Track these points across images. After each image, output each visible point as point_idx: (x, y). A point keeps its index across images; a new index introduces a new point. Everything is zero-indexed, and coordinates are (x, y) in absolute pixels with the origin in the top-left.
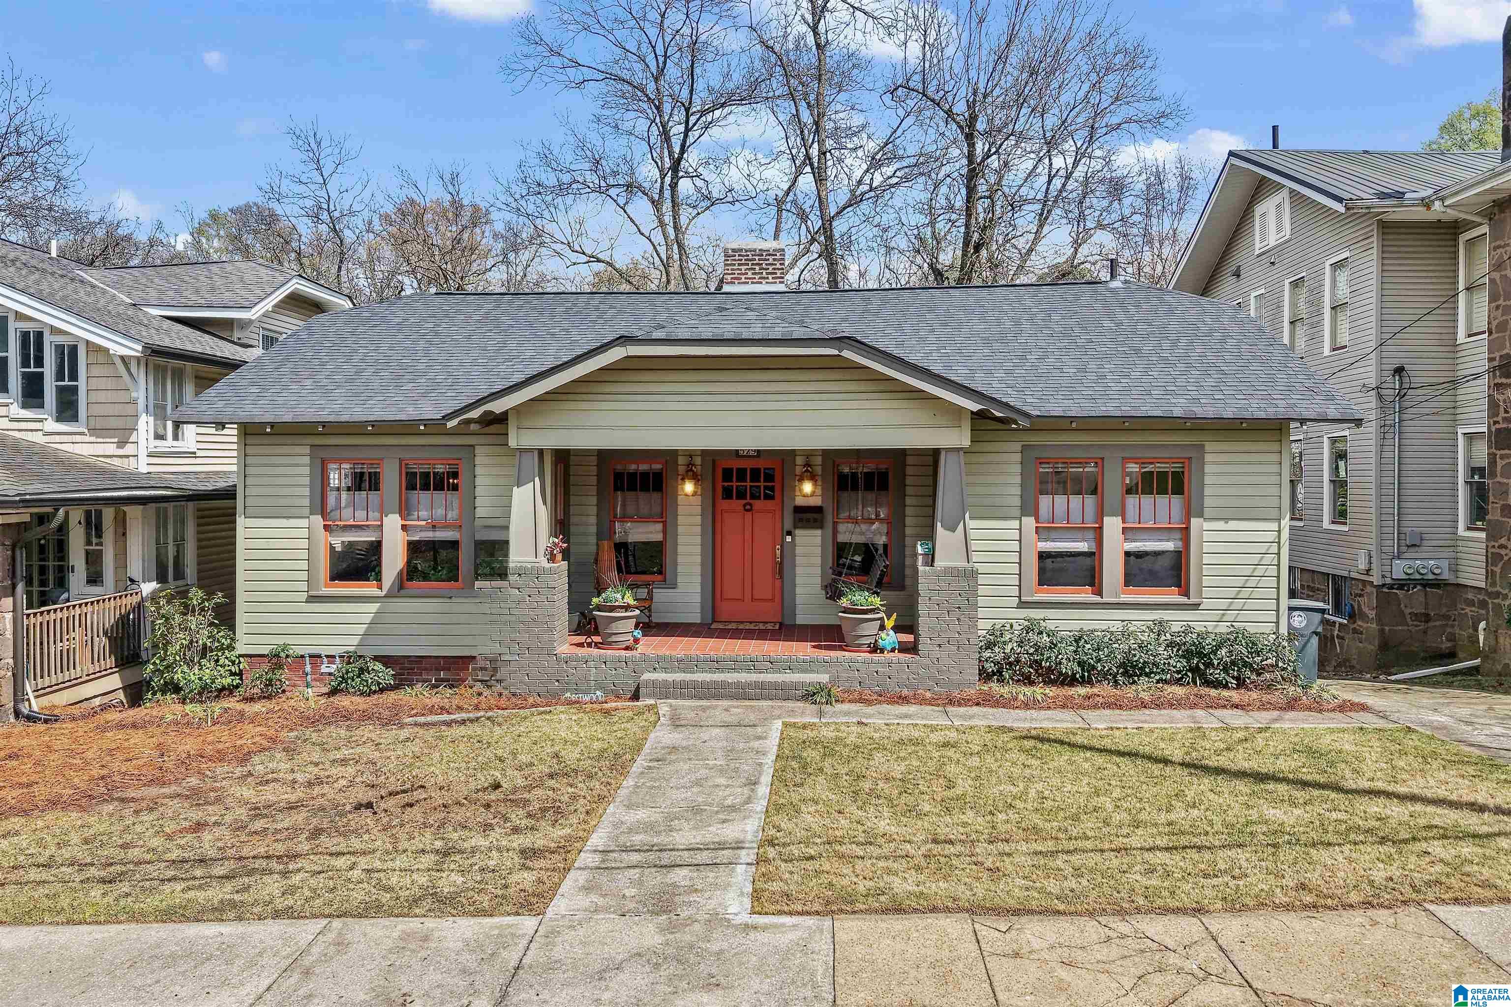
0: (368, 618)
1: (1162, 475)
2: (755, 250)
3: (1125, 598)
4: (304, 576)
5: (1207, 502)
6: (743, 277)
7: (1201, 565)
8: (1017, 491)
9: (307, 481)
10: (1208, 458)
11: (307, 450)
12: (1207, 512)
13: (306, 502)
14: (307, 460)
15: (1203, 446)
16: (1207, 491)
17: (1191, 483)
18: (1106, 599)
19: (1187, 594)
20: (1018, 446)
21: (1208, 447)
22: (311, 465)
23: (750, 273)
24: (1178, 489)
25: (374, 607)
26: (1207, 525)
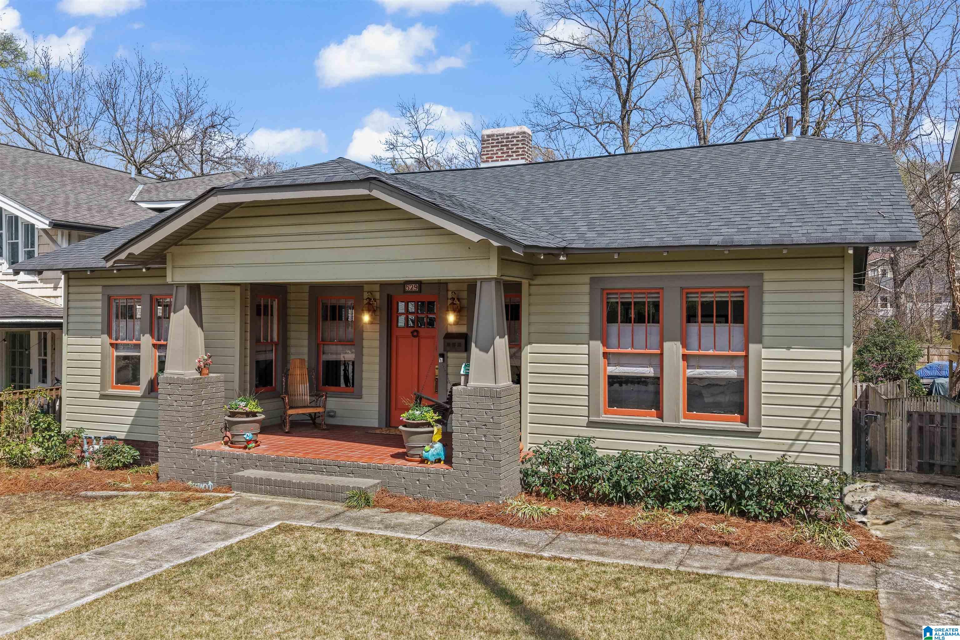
0: (133, 412)
1: (722, 305)
2: (503, 135)
3: (684, 422)
4: (98, 380)
5: (766, 331)
6: (495, 156)
7: (759, 392)
8: (586, 319)
9: (99, 311)
10: (767, 286)
11: (99, 289)
12: (766, 340)
13: (99, 327)
14: (100, 296)
15: (762, 275)
16: (766, 320)
17: (749, 312)
18: (666, 423)
19: (745, 421)
20: (586, 279)
21: (767, 276)
22: (103, 300)
23: (499, 153)
24: (739, 318)
25: (137, 404)
26: (765, 353)
